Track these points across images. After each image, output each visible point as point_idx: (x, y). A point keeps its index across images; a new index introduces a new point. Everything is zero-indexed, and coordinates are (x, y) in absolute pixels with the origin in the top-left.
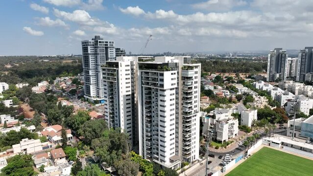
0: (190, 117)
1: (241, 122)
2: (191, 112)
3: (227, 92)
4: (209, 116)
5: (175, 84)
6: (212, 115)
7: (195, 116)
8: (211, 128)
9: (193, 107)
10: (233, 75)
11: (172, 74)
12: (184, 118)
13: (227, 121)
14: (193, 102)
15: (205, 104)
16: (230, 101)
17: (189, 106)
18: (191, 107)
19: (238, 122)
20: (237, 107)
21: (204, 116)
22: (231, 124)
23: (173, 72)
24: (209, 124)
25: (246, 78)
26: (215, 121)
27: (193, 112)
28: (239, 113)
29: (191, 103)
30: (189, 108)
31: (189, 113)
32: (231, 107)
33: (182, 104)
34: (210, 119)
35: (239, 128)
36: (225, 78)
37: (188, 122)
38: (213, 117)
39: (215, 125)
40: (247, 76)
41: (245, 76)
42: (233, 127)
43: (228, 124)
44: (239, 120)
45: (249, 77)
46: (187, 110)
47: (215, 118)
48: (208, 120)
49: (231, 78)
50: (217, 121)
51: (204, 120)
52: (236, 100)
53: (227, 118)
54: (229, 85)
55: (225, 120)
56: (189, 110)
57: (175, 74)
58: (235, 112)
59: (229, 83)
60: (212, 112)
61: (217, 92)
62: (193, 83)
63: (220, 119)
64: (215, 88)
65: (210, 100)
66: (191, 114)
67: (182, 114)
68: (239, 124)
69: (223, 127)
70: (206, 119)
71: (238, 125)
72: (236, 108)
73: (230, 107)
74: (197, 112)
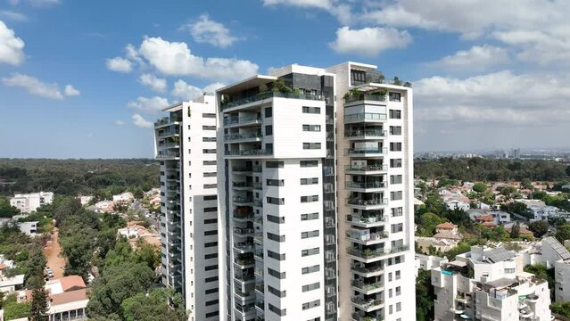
0: (378, 265)
1: (557, 291)
2: (382, 245)
3: (504, 217)
4: (454, 269)
5: (318, 146)
6: (462, 264)
7: (398, 260)
8: (460, 304)
9: (388, 229)
10: (517, 186)
11: (306, 110)
12: (356, 266)
13: (512, 287)
14: (388, 212)
15: (444, 240)
16: (515, 234)
17: (372, 222)
18: (381, 228)
19: (547, 292)
20: (539, 248)
21: (439, 269)
22: (528, 297)
23: (312, 104)
24: (455, 293)
25: (549, 189)
26: (472, 286)
27: (388, 246)
28: (548, 266)
29: (378, 214)
30: (373, 230)
31: (373, 247)
32: (520, 248)
33: (349, 218)
34: (456, 278)
35: (553, 310)
36: (497, 190)
37: (372, 281)
38: (467, 271)
39: (472, 297)
40: (551, 187)
41: (545, 187)
42: (532, 306)
43: (515, 298)
44: (551, 286)
45: (556, 188)
46: (365, 238)
47: (472, 276)
48: (450, 281)
49: (511, 190)
50: (479, 285)
51: (438, 280)
52: (531, 234)
53: (511, 277)
54: (508, 202)
55: (504, 281)
56: (372, 238)
57: (317, 110)
58: (533, 261)
59: (507, 199)
60: (463, 256)
61: (477, 214)
62: (386, 145)
63: (488, 280)
64: (473, 206)
65: (460, 231)
66: (382, 253)
67: (351, 253)
68: (553, 298)
69: (499, 303)
70: (443, 276)
71: (549, 302)
72: (535, 251)
73: (517, 248)
74: (402, 248)
